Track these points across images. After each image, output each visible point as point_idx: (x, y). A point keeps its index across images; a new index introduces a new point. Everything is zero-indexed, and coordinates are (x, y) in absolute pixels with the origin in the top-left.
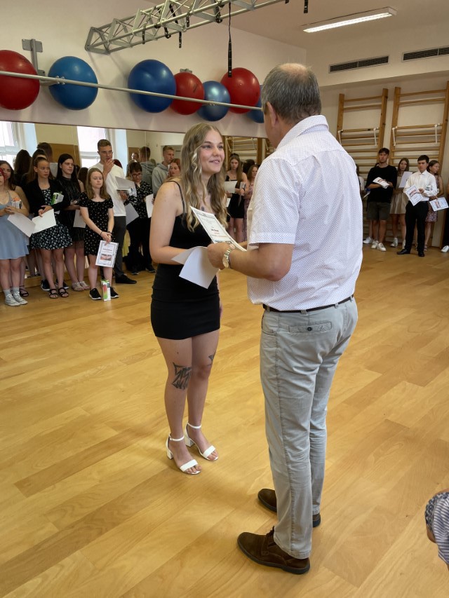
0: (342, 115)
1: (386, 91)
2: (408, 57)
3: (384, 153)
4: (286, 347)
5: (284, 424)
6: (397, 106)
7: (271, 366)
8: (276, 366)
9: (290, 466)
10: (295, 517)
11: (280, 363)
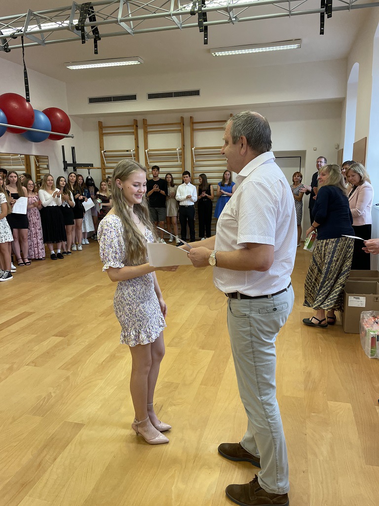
0: (102, 138)
1: (136, 121)
2: (151, 96)
3: (156, 170)
4: (258, 326)
5: (261, 387)
6: (146, 134)
7: (248, 342)
8: (252, 342)
9: (269, 420)
10: (278, 462)
11: (254, 339)
